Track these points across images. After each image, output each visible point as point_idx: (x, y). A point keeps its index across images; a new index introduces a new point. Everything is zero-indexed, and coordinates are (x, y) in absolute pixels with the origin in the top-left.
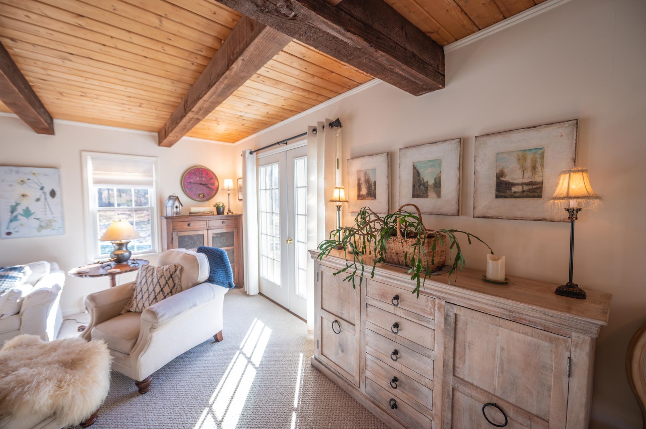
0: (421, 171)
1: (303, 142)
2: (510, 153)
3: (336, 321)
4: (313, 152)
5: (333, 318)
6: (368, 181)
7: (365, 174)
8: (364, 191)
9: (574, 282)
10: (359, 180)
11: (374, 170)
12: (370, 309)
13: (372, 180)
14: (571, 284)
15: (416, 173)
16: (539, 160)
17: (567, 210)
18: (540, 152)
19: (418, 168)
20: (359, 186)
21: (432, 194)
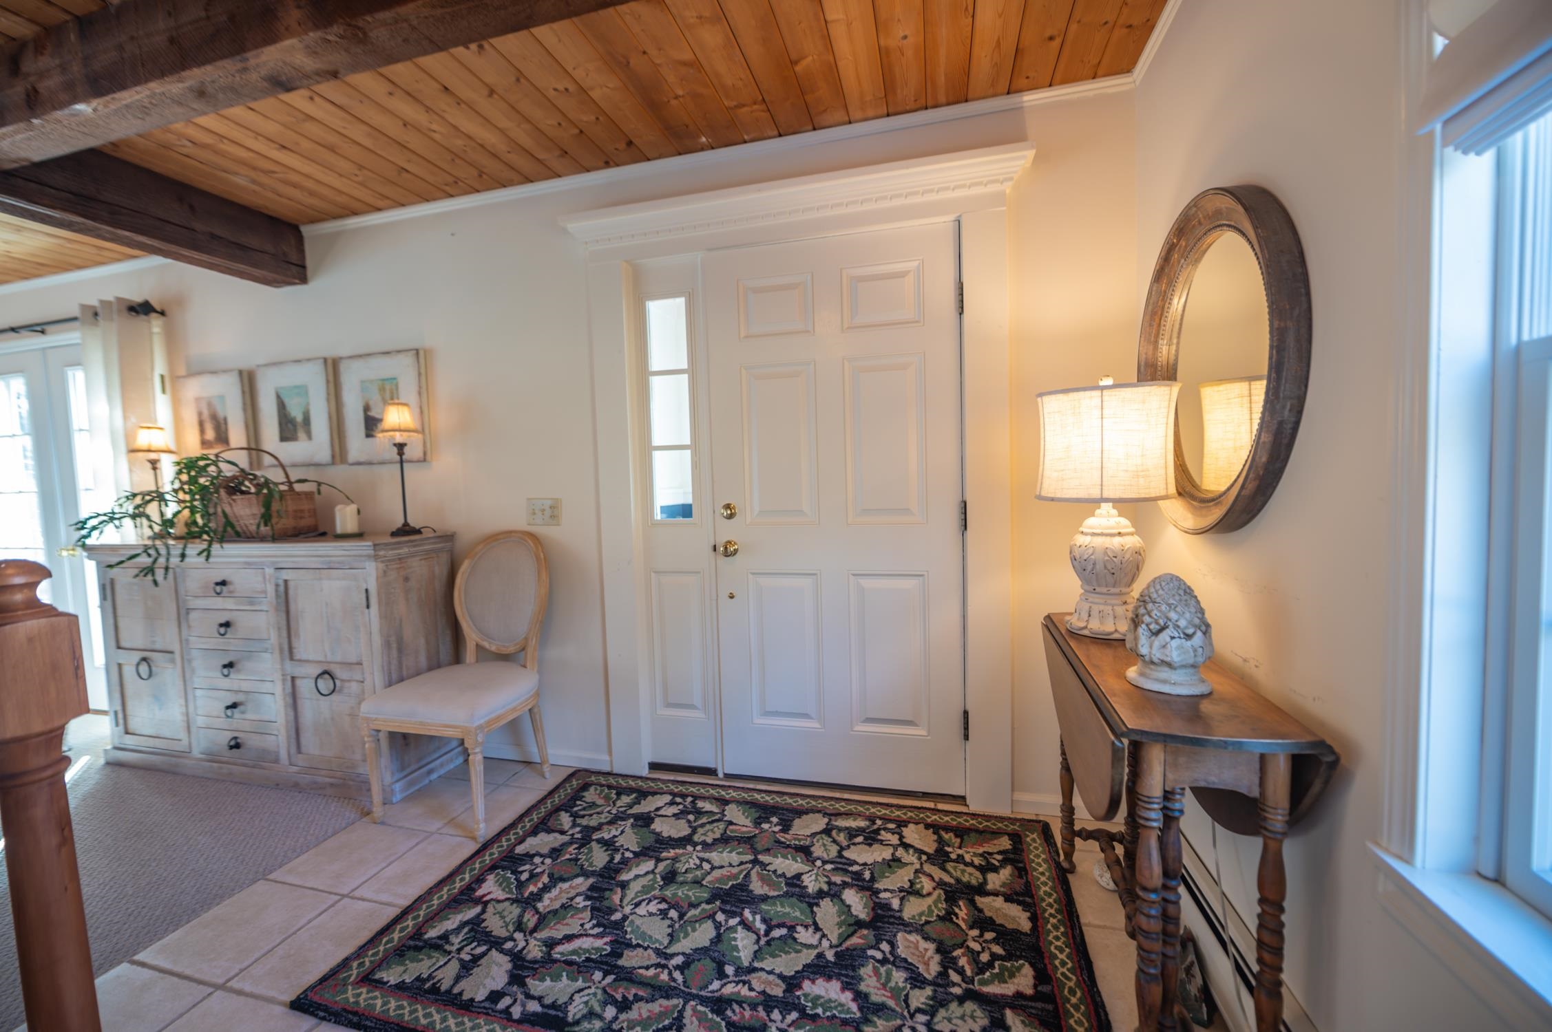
0: (287, 400)
1: (71, 336)
2: (371, 381)
3: (144, 659)
4: (96, 356)
5: (136, 656)
6: (214, 417)
7: (210, 405)
8: (210, 435)
9: (409, 521)
10: (200, 414)
11: (222, 398)
12: (193, 615)
13: (221, 414)
14: (406, 524)
15: (281, 406)
16: (395, 392)
17: (395, 445)
18: (395, 381)
19: (282, 396)
20: (201, 425)
21: (301, 435)
